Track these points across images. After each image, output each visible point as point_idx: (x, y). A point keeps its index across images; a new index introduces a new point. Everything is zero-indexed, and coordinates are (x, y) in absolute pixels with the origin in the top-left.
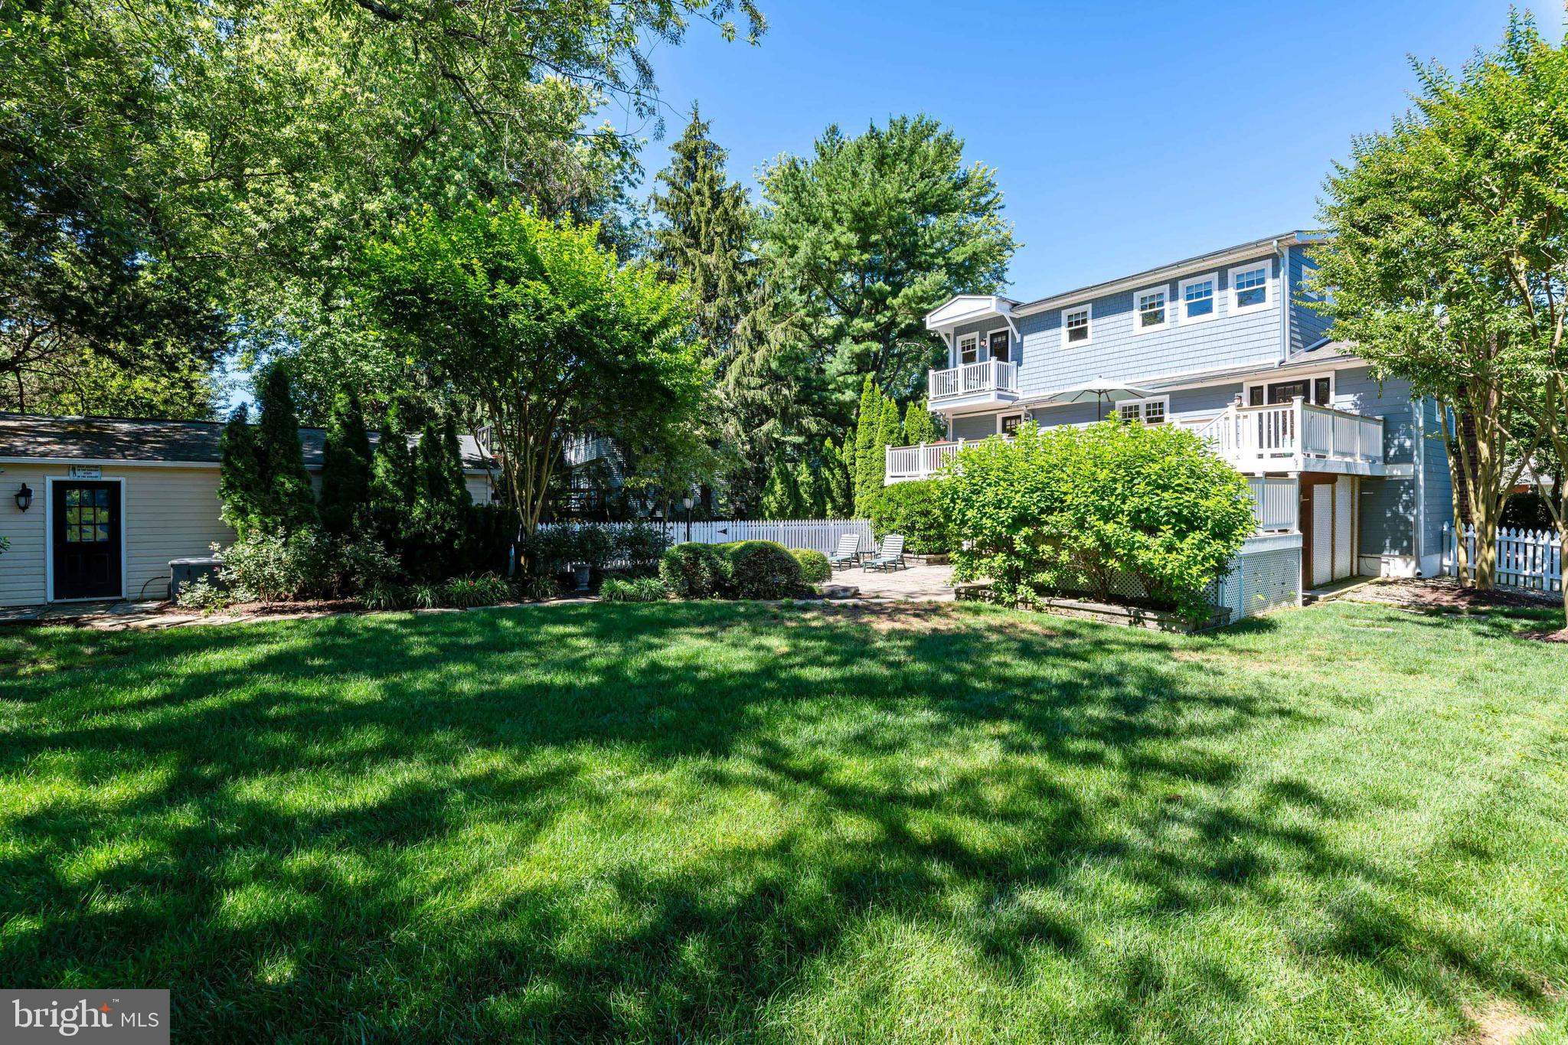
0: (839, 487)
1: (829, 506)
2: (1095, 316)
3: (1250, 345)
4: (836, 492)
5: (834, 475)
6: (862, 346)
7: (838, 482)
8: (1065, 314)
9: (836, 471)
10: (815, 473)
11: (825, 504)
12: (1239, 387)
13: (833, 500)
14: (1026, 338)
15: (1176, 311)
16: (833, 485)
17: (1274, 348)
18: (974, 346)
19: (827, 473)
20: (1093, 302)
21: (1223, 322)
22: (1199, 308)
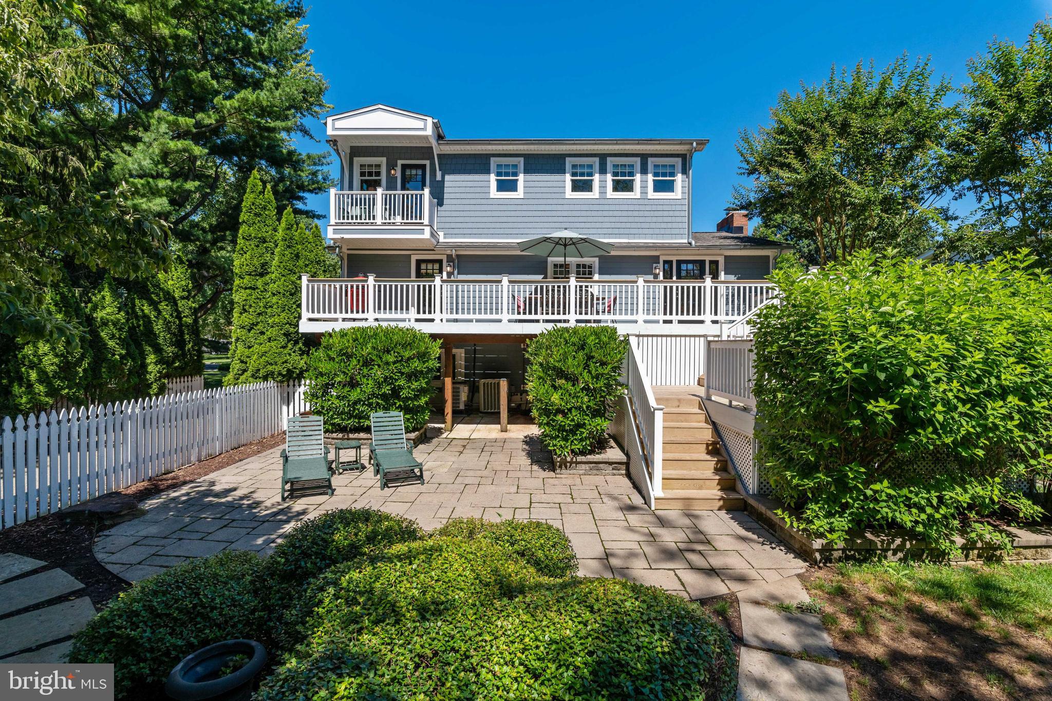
0: (168, 329)
1: (151, 358)
2: (526, 171)
3: (663, 225)
4: (163, 337)
5: (159, 312)
6: (180, 144)
7: (167, 323)
8: (493, 161)
9: (163, 306)
10: (127, 307)
11: (143, 356)
12: (656, 259)
13: (158, 350)
14: (447, 177)
15: (603, 183)
16: (158, 327)
17: (682, 231)
18: (378, 174)
19: (147, 309)
20: (527, 157)
21: (641, 202)
22: (622, 186)
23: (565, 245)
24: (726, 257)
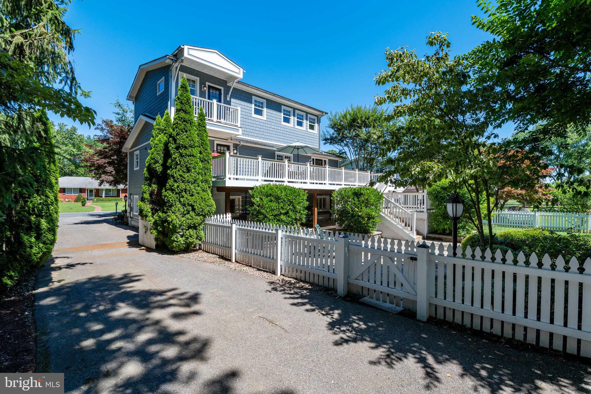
2: (267, 107)
8: (254, 98)
14: (233, 100)
15: (294, 121)
20: (268, 100)
21: (306, 132)
22: (300, 124)
23: (298, 149)
24: (329, 160)
